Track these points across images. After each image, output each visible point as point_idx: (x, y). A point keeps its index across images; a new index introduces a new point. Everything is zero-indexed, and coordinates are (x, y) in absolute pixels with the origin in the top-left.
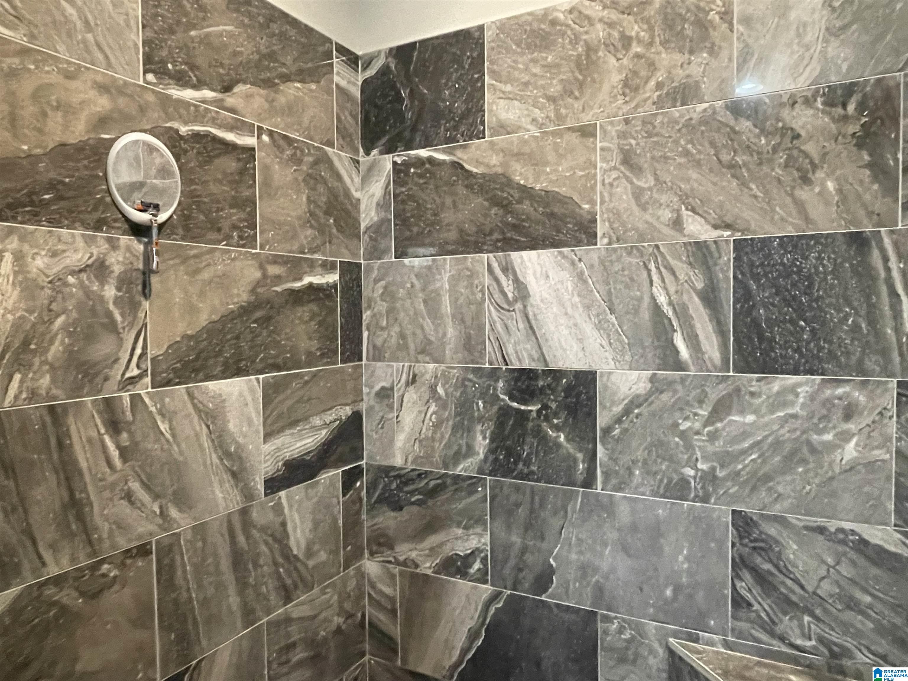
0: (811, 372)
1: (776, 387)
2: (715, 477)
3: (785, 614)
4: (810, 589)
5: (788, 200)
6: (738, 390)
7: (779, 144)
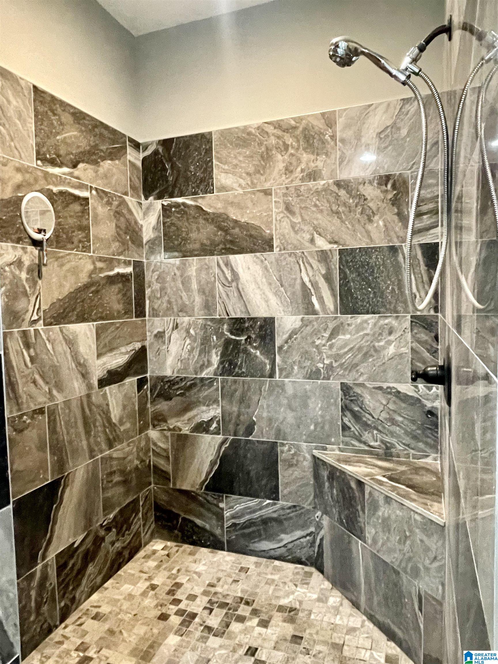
0: (374, 313)
1: (359, 321)
2: (332, 367)
3: (366, 430)
4: (376, 417)
5: (363, 230)
6: (342, 324)
7: (358, 203)
